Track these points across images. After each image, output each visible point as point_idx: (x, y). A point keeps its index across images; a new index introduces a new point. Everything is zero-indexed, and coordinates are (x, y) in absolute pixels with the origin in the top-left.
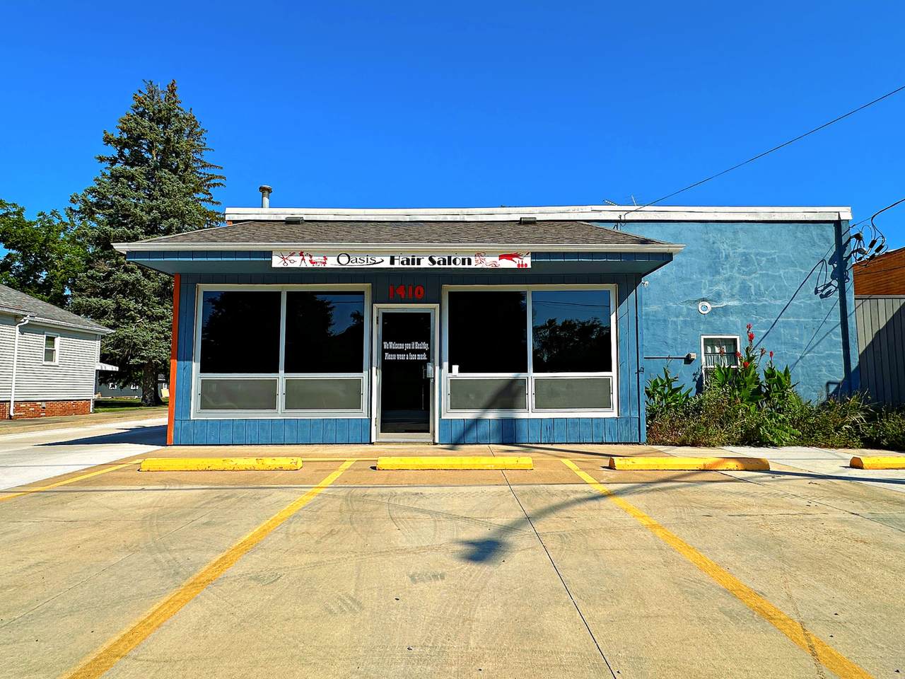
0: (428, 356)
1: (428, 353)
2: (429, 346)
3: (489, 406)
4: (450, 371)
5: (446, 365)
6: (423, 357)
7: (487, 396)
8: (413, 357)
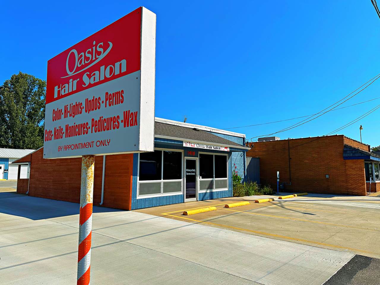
0: (195, 174)
1: (195, 172)
2: (196, 170)
3: (208, 189)
4: (200, 178)
5: (199, 176)
6: (194, 174)
7: (207, 186)
8: (192, 174)
